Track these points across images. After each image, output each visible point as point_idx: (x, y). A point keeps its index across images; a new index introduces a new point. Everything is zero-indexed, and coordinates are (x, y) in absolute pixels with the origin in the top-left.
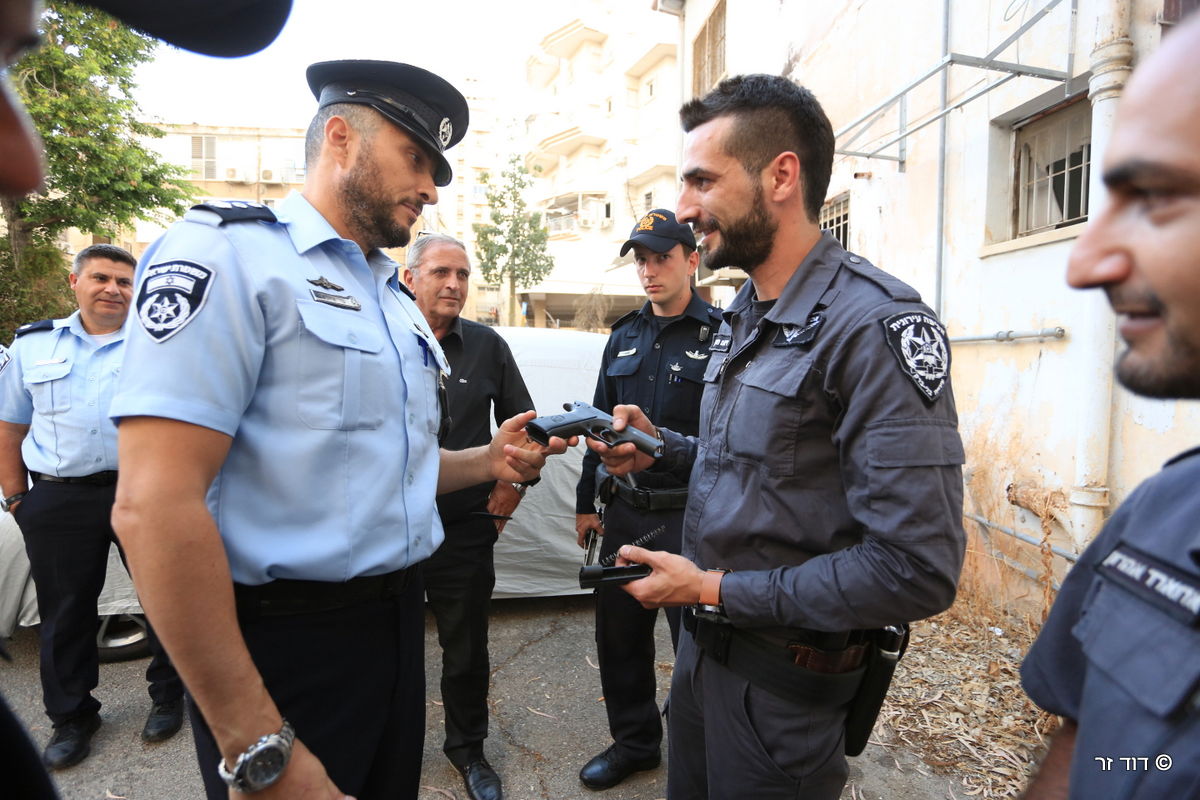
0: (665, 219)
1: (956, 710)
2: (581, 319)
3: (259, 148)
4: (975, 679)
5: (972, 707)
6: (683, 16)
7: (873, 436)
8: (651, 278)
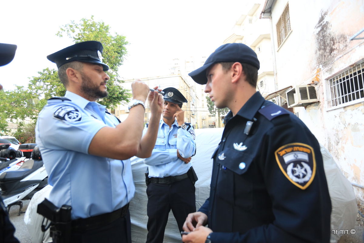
6: (271, 18)
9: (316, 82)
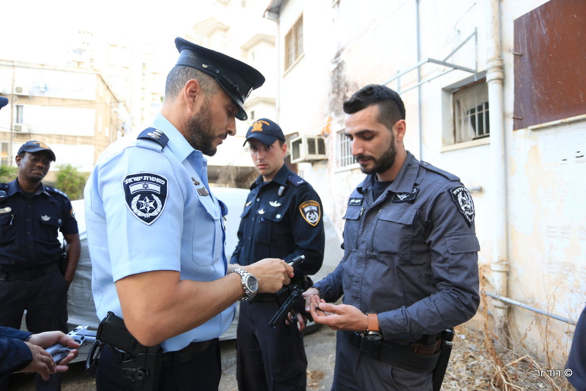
0: (268, 124)
1: (453, 379)
2: (221, 179)
3: (13, 73)
4: (458, 362)
5: (461, 377)
6: (278, 22)
7: (449, 240)
8: (261, 160)
9: (326, 133)
